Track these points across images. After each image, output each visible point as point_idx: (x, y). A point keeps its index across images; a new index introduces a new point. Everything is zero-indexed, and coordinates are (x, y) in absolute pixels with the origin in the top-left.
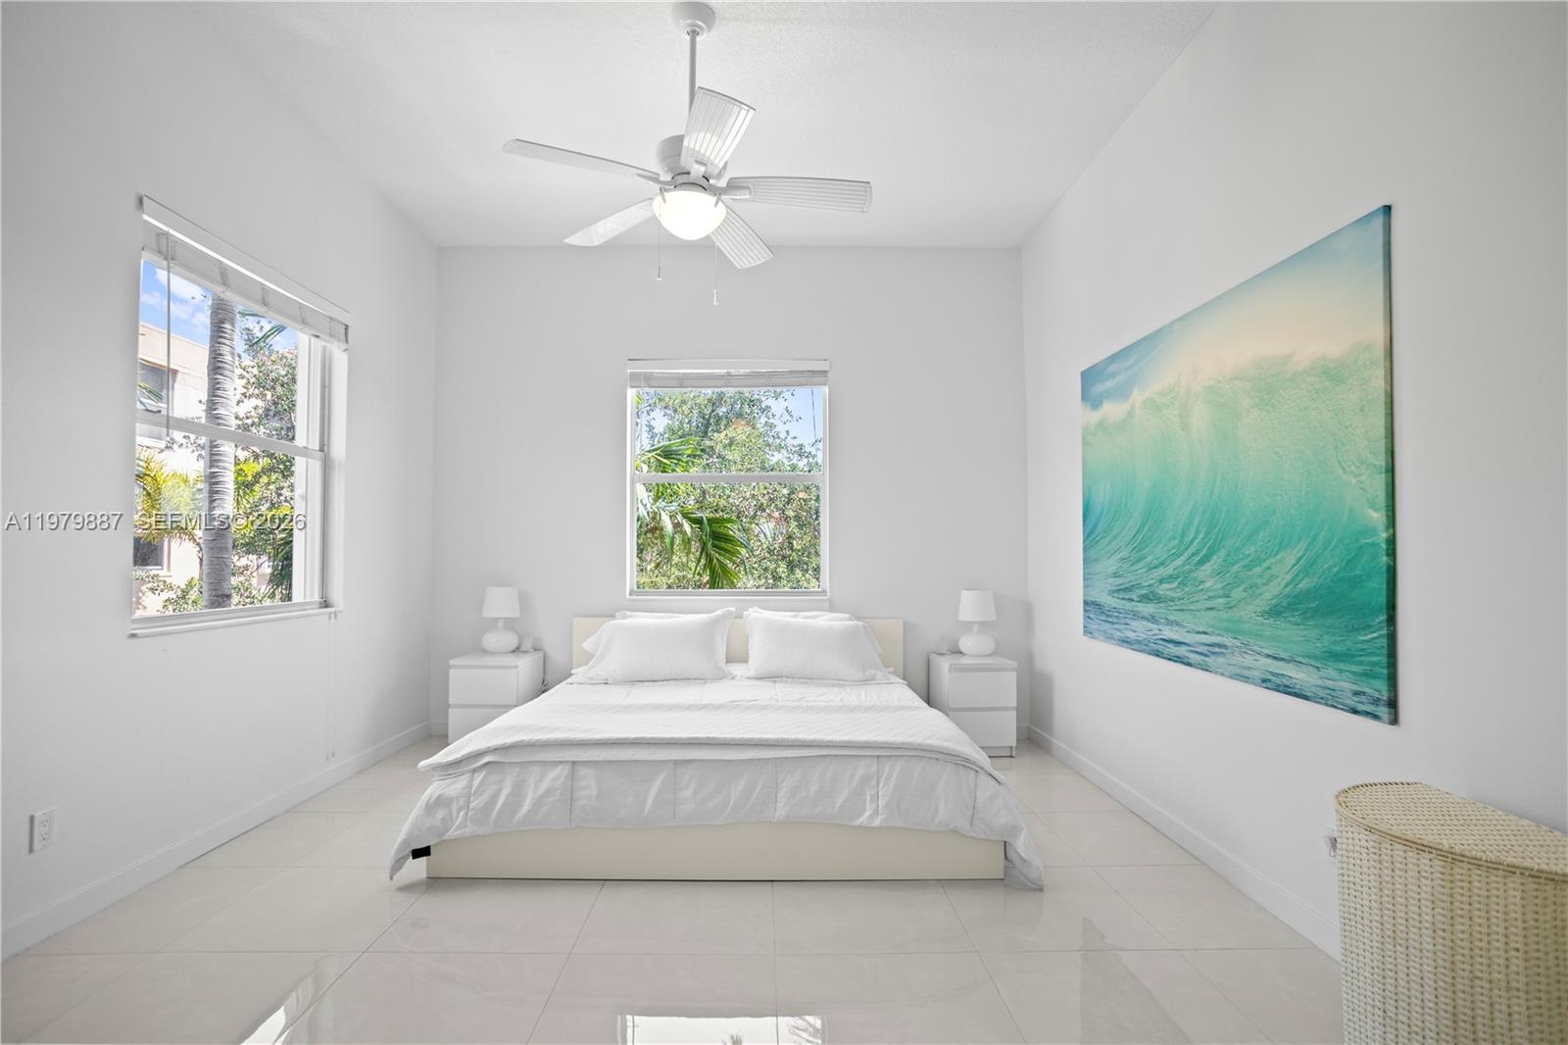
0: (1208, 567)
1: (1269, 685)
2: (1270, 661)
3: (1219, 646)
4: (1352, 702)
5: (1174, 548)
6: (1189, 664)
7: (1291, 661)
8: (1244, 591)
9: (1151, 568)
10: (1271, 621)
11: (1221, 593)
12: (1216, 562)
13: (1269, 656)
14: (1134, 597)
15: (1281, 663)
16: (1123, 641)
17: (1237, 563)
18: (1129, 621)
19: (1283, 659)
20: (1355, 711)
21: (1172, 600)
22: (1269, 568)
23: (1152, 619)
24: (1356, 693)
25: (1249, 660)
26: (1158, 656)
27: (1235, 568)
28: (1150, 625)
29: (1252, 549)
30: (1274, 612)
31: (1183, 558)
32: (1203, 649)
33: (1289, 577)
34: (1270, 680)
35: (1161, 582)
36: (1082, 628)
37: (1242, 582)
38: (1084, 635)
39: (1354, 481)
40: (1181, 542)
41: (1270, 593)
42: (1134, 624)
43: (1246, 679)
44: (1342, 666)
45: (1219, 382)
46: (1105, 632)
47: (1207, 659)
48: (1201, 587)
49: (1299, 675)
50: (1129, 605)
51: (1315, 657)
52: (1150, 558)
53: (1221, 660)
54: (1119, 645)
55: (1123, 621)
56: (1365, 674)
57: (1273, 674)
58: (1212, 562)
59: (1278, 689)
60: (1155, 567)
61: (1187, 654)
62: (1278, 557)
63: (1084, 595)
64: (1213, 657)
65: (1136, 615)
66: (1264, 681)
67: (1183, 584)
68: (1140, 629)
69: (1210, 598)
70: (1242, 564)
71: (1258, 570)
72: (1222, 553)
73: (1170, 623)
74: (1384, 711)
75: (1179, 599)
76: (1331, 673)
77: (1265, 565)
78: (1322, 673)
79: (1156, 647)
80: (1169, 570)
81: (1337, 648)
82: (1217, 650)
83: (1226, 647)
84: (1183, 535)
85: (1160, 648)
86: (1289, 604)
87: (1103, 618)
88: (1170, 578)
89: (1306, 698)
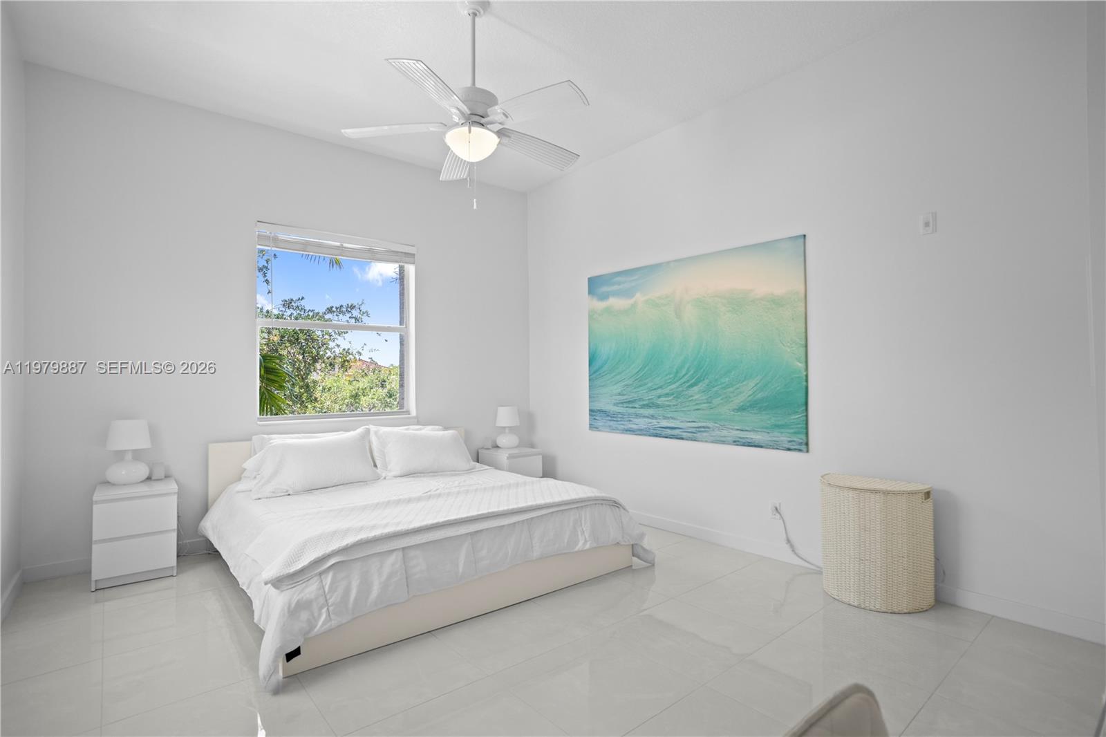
0: (696, 389)
1: (738, 443)
2: (738, 432)
3: (704, 427)
4: (788, 446)
5: (670, 379)
6: (682, 439)
7: (753, 431)
8: (722, 399)
9: (650, 390)
10: (739, 413)
11: (705, 401)
12: (702, 386)
13: (738, 430)
14: (637, 406)
15: (746, 433)
16: (626, 431)
17: (716, 386)
18: (632, 419)
19: (747, 431)
20: (789, 449)
21: (669, 406)
22: (738, 388)
23: (652, 417)
24: (790, 442)
25: (725, 433)
26: (657, 436)
27: (715, 389)
28: (650, 420)
29: (727, 379)
30: (742, 409)
31: (677, 384)
32: (694, 430)
33: (751, 392)
34: (738, 441)
35: (659, 397)
36: (588, 426)
37: (720, 395)
38: (590, 429)
39: (789, 350)
40: (675, 376)
41: (739, 400)
42: (636, 421)
43: (723, 442)
44: (782, 430)
45: (704, 297)
46: (610, 426)
47: (695, 435)
48: (690, 399)
49: (756, 437)
50: (633, 411)
51: (767, 428)
52: (650, 385)
53: (705, 434)
54: (622, 433)
55: (627, 419)
56: (795, 433)
57: (740, 438)
58: (699, 386)
59: (744, 445)
60: (655, 389)
61: (681, 433)
62: (744, 383)
63: (590, 407)
64: (699, 434)
65: (637, 416)
66: (735, 442)
67: (677, 397)
68: (642, 423)
69: (697, 404)
70: (720, 387)
71: (731, 389)
72: (707, 381)
73: (665, 418)
74: (803, 447)
75: (674, 406)
76: (776, 434)
77: (735, 387)
78: (771, 434)
79: (655, 432)
80: (667, 390)
81: (780, 423)
82: (703, 429)
83: (708, 428)
84: (677, 372)
85: (659, 432)
86: (751, 405)
87: (610, 418)
88: (667, 395)
89: (761, 447)
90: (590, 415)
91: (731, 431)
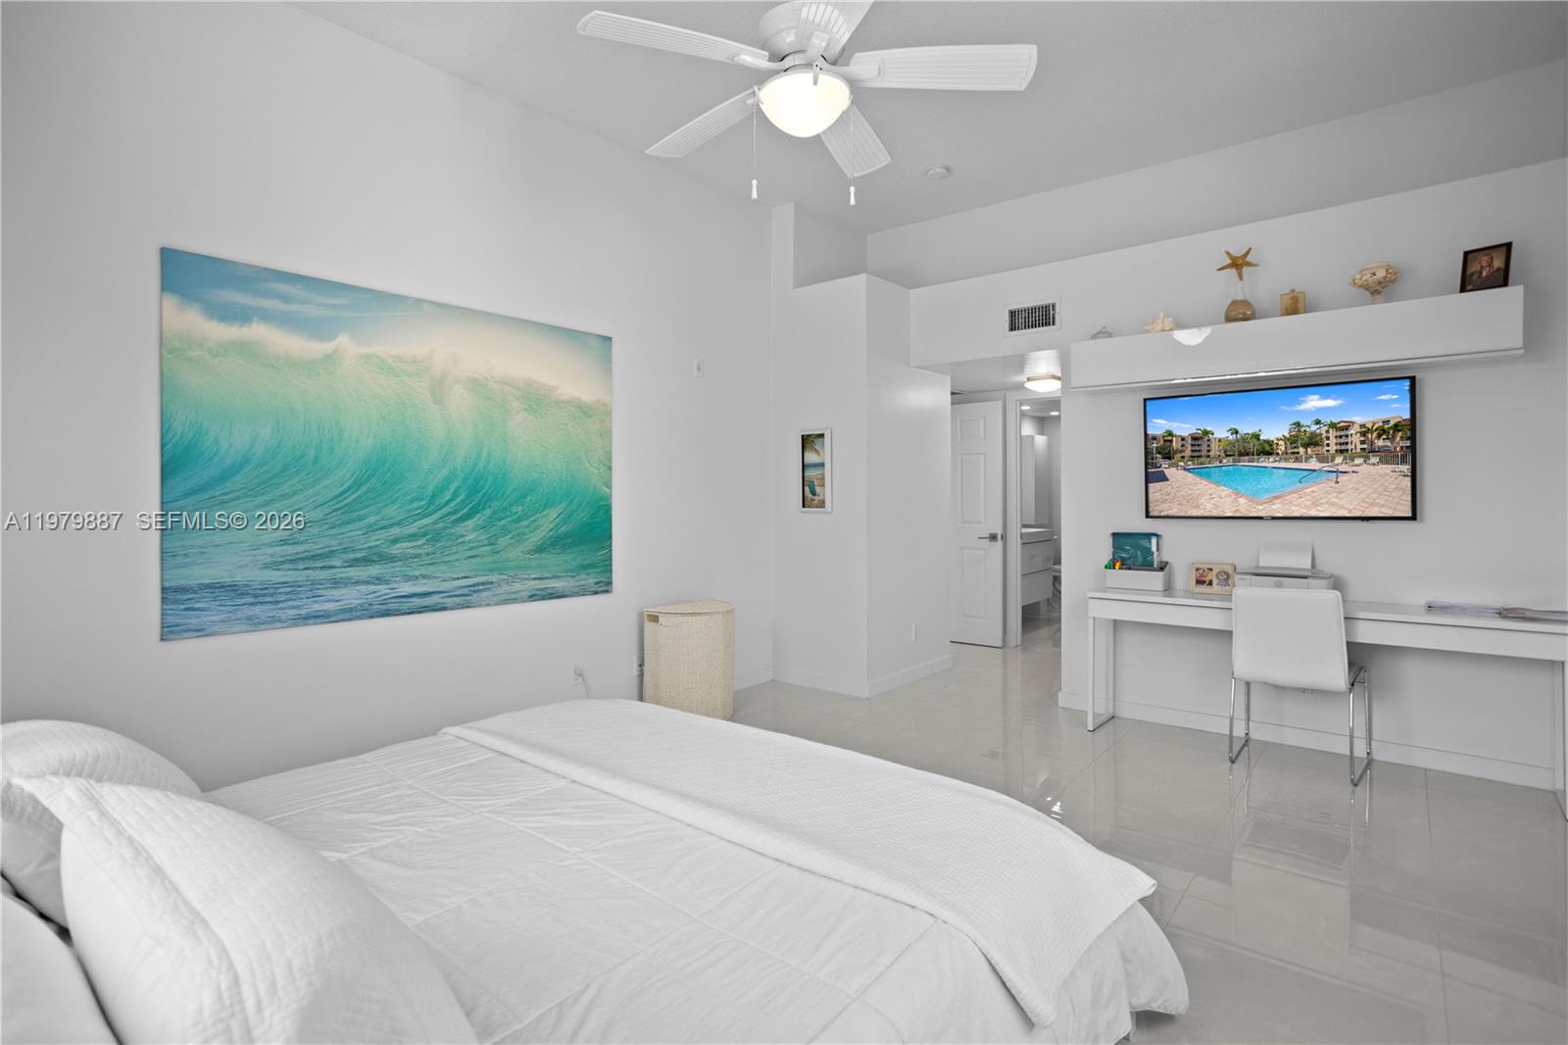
0: (470, 523)
1: (536, 598)
2: (537, 582)
3: (483, 584)
4: (594, 589)
5: (420, 508)
6: (444, 609)
7: (555, 577)
8: (512, 538)
9: (372, 529)
10: (537, 555)
11: (486, 542)
13: (535, 579)
14: (337, 563)
15: (546, 581)
16: (305, 618)
17: (503, 519)
18: (322, 592)
19: (547, 578)
20: (596, 593)
21: (416, 556)
22: (535, 521)
23: (379, 580)
24: (597, 583)
25: (517, 586)
26: (388, 615)
27: (502, 522)
28: (372, 588)
29: (520, 508)
30: (540, 549)
31: (435, 517)
32: (466, 591)
33: (552, 526)
34: (536, 595)
35: (395, 541)
36: (159, 630)
37: (510, 532)
38: (164, 638)
40: (430, 503)
41: (536, 537)
42: (337, 593)
43: (515, 601)
44: (589, 571)
46: (249, 618)
47: (468, 598)
48: (459, 541)
49: (558, 585)
50: (325, 574)
51: (572, 571)
52: (372, 519)
53: (485, 594)
54: (294, 625)
55: (309, 594)
56: (602, 572)
57: (538, 590)
58: (476, 519)
59: (543, 598)
60: (384, 528)
61: (442, 601)
62: (544, 513)
63: (162, 583)
64: (475, 595)
65: (336, 583)
66: (531, 597)
67: (435, 540)
68: (351, 596)
69: (472, 548)
70: (509, 519)
71: (525, 523)
72: (488, 512)
73: (408, 578)
75: (428, 554)
76: (583, 576)
77: (531, 519)
78: (577, 578)
79: (384, 607)
80: (413, 528)
81: (585, 562)
82: (481, 587)
83: (491, 583)
84: (434, 496)
85: (391, 606)
86: (552, 543)
87: (252, 600)
88: (413, 537)
89: (565, 596)
90: (164, 600)
91: (526, 582)
